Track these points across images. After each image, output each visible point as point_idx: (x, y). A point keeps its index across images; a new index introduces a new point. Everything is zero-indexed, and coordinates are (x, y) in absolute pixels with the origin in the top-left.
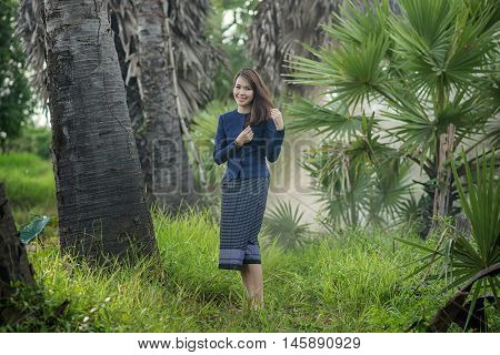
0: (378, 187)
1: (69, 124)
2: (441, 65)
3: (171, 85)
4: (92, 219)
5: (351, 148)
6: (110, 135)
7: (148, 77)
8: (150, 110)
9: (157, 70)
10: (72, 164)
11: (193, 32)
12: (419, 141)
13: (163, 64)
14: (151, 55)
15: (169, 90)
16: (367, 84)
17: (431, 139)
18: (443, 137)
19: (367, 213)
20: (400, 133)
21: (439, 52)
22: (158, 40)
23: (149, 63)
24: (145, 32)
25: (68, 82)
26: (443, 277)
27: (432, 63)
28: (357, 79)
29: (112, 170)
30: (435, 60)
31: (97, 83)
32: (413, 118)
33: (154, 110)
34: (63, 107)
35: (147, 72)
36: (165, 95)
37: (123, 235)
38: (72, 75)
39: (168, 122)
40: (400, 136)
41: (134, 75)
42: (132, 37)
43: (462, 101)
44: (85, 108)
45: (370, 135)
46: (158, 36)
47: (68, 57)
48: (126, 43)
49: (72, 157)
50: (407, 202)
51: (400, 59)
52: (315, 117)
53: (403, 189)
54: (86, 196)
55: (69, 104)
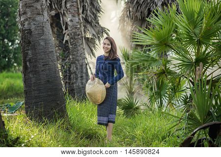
0: (172, 90)
1: (30, 61)
2: (198, 36)
3: (82, 44)
4: (39, 102)
5: (157, 72)
6: (47, 66)
7: (72, 40)
8: (73, 55)
9: (76, 37)
10: (31, 78)
11: (93, 21)
12: (187, 70)
13: (79, 35)
14: (74, 30)
15: (81, 46)
16: (165, 44)
17: (192, 69)
18: (198, 68)
19: (167, 101)
20: (179, 66)
21: (197, 31)
22: (77, 24)
23: (73, 34)
24: (71, 21)
25: (30, 42)
26: (183, 130)
27: (193, 35)
28: (161, 42)
29: (48, 81)
30: (195, 34)
31: (42, 43)
32: (185, 60)
33: (74, 55)
34: (27, 53)
35: (72, 38)
36: (79, 48)
37: (52, 109)
38: (31, 39)
39: (81, 60)
40: (180, 67)
41: (67, 39)
42: (66, 23)
43: (206, 52)
44: (37, 54)
45: (166, 67)
46: (77, 23)
47: (30, 32)
48: (64, 25)
49: (31, 75)
50: (184, 97)
51: (180, 34)
52: (143, 59)
53: (183, 91)
54: (36, 92)
55: (30, 52)
